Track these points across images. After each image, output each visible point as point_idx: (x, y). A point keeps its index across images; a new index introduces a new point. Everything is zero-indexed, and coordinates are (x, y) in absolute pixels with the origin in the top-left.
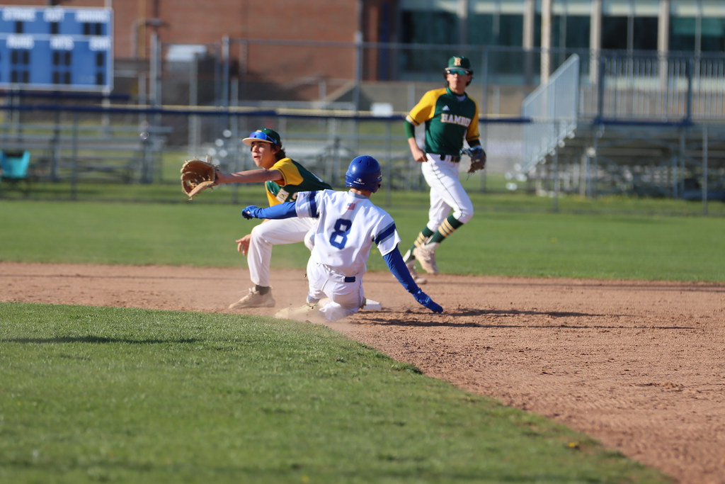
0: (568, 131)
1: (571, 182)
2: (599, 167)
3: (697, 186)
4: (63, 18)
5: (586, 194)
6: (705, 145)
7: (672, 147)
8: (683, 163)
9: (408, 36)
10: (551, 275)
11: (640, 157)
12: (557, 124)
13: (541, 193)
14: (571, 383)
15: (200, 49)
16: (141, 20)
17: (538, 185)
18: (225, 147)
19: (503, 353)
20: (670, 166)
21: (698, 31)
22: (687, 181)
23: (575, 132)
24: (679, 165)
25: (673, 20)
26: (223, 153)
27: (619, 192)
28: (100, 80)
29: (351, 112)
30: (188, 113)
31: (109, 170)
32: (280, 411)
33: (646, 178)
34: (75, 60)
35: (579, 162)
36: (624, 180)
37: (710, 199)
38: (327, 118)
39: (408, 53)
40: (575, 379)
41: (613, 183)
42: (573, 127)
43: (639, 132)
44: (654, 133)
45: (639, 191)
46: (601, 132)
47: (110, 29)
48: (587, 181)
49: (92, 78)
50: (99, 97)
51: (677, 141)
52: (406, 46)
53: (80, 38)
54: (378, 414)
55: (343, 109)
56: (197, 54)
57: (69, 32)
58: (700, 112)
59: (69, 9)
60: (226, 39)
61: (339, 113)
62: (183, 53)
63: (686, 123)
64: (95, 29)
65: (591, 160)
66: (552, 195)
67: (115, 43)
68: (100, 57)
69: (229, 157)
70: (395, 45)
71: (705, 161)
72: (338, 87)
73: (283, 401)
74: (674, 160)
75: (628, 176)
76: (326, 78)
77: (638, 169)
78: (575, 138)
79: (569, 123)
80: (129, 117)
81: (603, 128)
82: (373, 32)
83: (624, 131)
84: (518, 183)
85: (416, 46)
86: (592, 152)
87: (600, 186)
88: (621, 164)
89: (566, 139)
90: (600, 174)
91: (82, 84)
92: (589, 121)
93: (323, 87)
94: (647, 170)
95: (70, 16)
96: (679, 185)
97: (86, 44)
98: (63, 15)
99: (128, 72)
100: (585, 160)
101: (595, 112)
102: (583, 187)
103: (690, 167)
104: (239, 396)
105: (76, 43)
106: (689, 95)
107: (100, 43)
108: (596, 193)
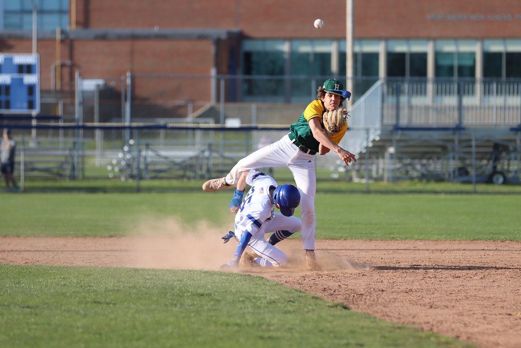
0: (375, 135)
1: (377, 171)
2: (398, 161)
3: (467, 173)
4: (3, 61)
5: (388, 180)
6: (473, 143)
7: (449, 145)
8: (457, 156)
9: (248, 70)
10: (400, 238)
11: (426, 153)
12: (367, 131)
13: (356, 180)
14: (453, 314)
15: (101, 82)
16: (58, 62)
17: (354, 174)
18: (129, 152)
19: (394, 294)
20: (448, 159)
21: (456, 63)
22: (460, 169)
23: (380, 136)
24: (454, 158)
25: (437, 55)
26: (128, 156)
27: (412, 179)
28: (31, 105)
29: (212, 125)
30: (94, 128)
31: (47, 170)
32: (270, 338)
33: (431, 168)
34: (12, 91)
35: (383, 158)
36: (414, 169)
37: (478, 182)
38: (194, 129)
39: (249, 82)
40: (454, 311)
41: (407, 172)
42: (379, 132)
43: (425, 135)
44: (436, 135)
45: (427, 177)
46: (398, 136)
47: (38, 69)
48: (389, 171)
49: (25, 105)
50: (29, 117)
51: (452, 141)
52: (247, 77)
53: (16, 76)
54: (342, 338)
55: (205, 123)
56: (98, 86)
57: (8, 72)
58: (469, 120)
59: (8, 55)
60: (128, 74)
61: (202, 125)
62: (89, 85)
63: (459, 128)
64: (27, 69)
65: (392, 155)
66: (364, 181)
67: (41, 79)
68: (31, 89)
69: (133, 158)
70: (240, 77)
71: (474, 155)
72: (200, 107)
73: (269, 331)
74: (451, 155)
75: (418, 167)
76: (192, 101)
77: (424, 161)
78: (380, 141)
79: (376, 130)
80: (51, 131)
81: (400, 132)
82: (224, 67)
83: (415, 135)
84: (340, 173)
85: (255, 77)
86: (392, 150)
87: (398, 174)
88: (413, 158)
89: (374, 141)
90: (398, 166)
91: (19, 109)
92: (391, 128)
93: (190, 108)
94: (431, 161)
95: (9, 61)
96: (454, 172)
97: (22, 80)
98: (3, 59)
99: (50, 100)
100: (387, 155)
101: (394, 122)
102: (386, 175)
103: (462, 159)
104: (236, 328)
105: (12, 79)
106: (460, 107)
107: (30, 79)
108: (396, 179)
